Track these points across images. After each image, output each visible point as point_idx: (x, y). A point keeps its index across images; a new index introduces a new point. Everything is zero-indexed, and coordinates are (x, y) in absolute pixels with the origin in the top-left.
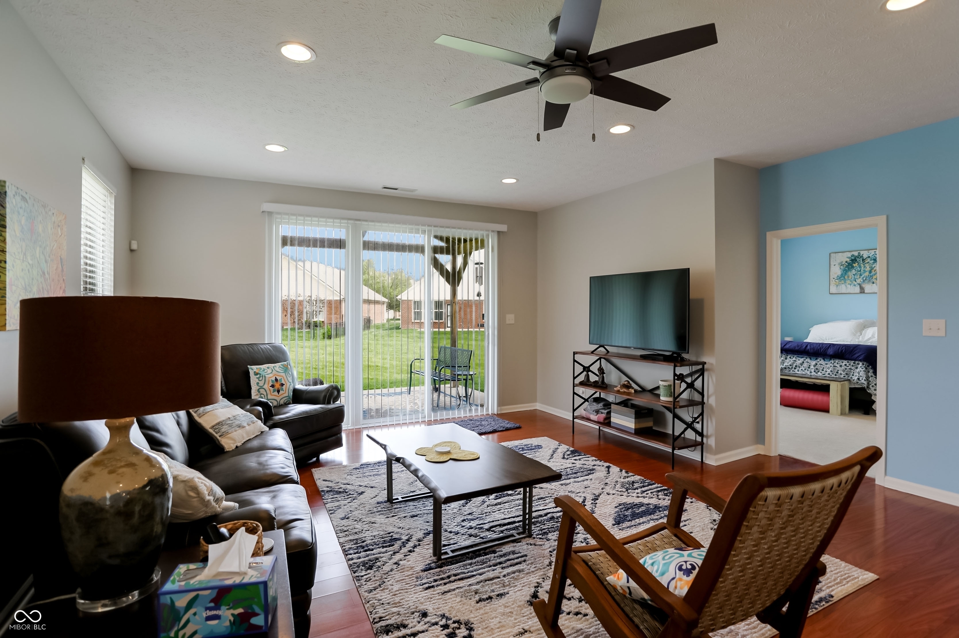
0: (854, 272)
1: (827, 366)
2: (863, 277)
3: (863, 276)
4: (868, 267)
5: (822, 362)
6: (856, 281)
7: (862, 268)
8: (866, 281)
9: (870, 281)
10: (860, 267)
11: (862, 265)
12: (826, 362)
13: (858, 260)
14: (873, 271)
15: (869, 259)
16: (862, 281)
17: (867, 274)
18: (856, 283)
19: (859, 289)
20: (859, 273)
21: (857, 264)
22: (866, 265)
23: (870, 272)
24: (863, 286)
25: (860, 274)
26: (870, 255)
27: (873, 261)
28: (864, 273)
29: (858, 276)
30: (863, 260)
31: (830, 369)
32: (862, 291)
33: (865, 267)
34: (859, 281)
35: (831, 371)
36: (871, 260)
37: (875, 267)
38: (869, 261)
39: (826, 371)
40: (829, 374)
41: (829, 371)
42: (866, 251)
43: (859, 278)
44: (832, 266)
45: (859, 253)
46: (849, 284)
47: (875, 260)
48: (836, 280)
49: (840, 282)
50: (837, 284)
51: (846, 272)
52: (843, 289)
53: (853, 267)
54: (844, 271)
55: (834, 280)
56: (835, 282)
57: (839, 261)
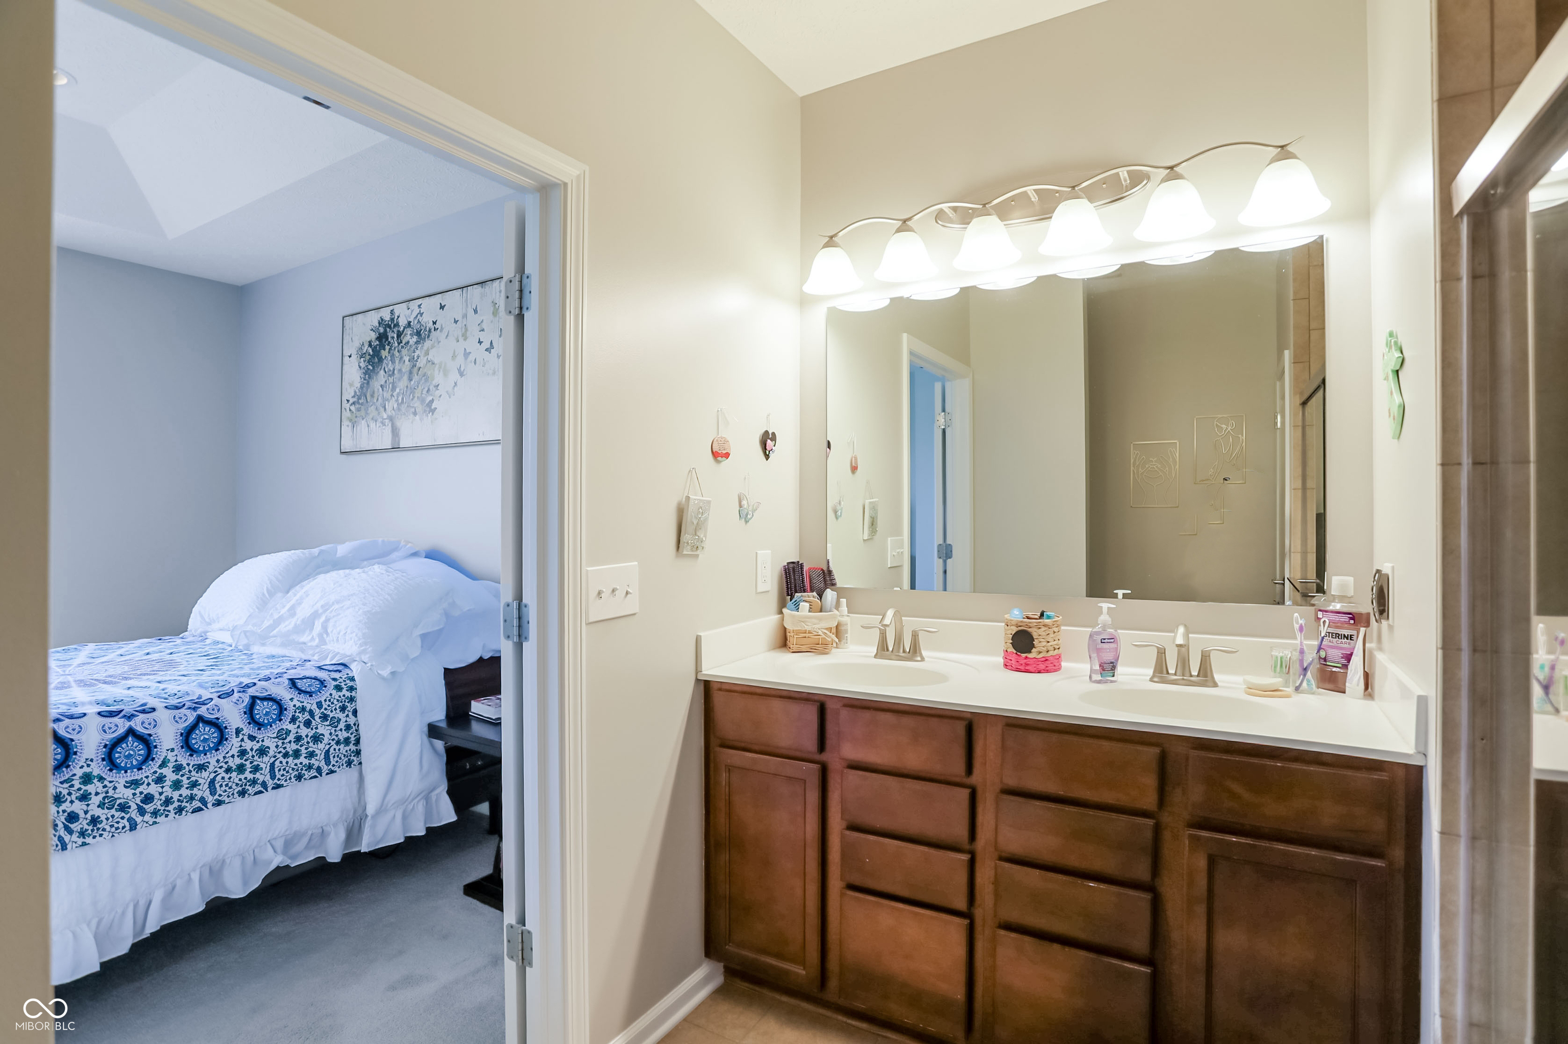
0: (382, 376)
2: (398, 395)
3: (398, 390)
4: (407, 359)
6: (385, 409)
7: (397, 362)
9: (409, 406)
10: (393, 359)
11: (396, 353)
13: (390, 335)
14: (415, 370)
15: (409, 331)
16: (395, 406)
17: (405, 382)
18: (385, 416)
19: (390, 436)
20: (392, 380)
21: (387, 349)
22: (404, 352)
23: (410, 378)
24: (398, 423)
25: (393, 384)
26: (412, 319)
28: (399, 380)
30: (399, 335)
32: (396, 442)
33: (401, 359)
34: (391, 407)
36: (412, 335)
38: (408, 337)
42: (405, 306)
44: (346, 359)
45: (392, 312)
46: (372, 419)
47: (418, 333)
48: (351, 405)
49: (358, 414)
50: (354, 419)
51: (369, 377)
52: (364, 435)
53: (381, 361)
54: (365, 374)
55: (349, 405)
56: (349, 414)
57: (357, 343)
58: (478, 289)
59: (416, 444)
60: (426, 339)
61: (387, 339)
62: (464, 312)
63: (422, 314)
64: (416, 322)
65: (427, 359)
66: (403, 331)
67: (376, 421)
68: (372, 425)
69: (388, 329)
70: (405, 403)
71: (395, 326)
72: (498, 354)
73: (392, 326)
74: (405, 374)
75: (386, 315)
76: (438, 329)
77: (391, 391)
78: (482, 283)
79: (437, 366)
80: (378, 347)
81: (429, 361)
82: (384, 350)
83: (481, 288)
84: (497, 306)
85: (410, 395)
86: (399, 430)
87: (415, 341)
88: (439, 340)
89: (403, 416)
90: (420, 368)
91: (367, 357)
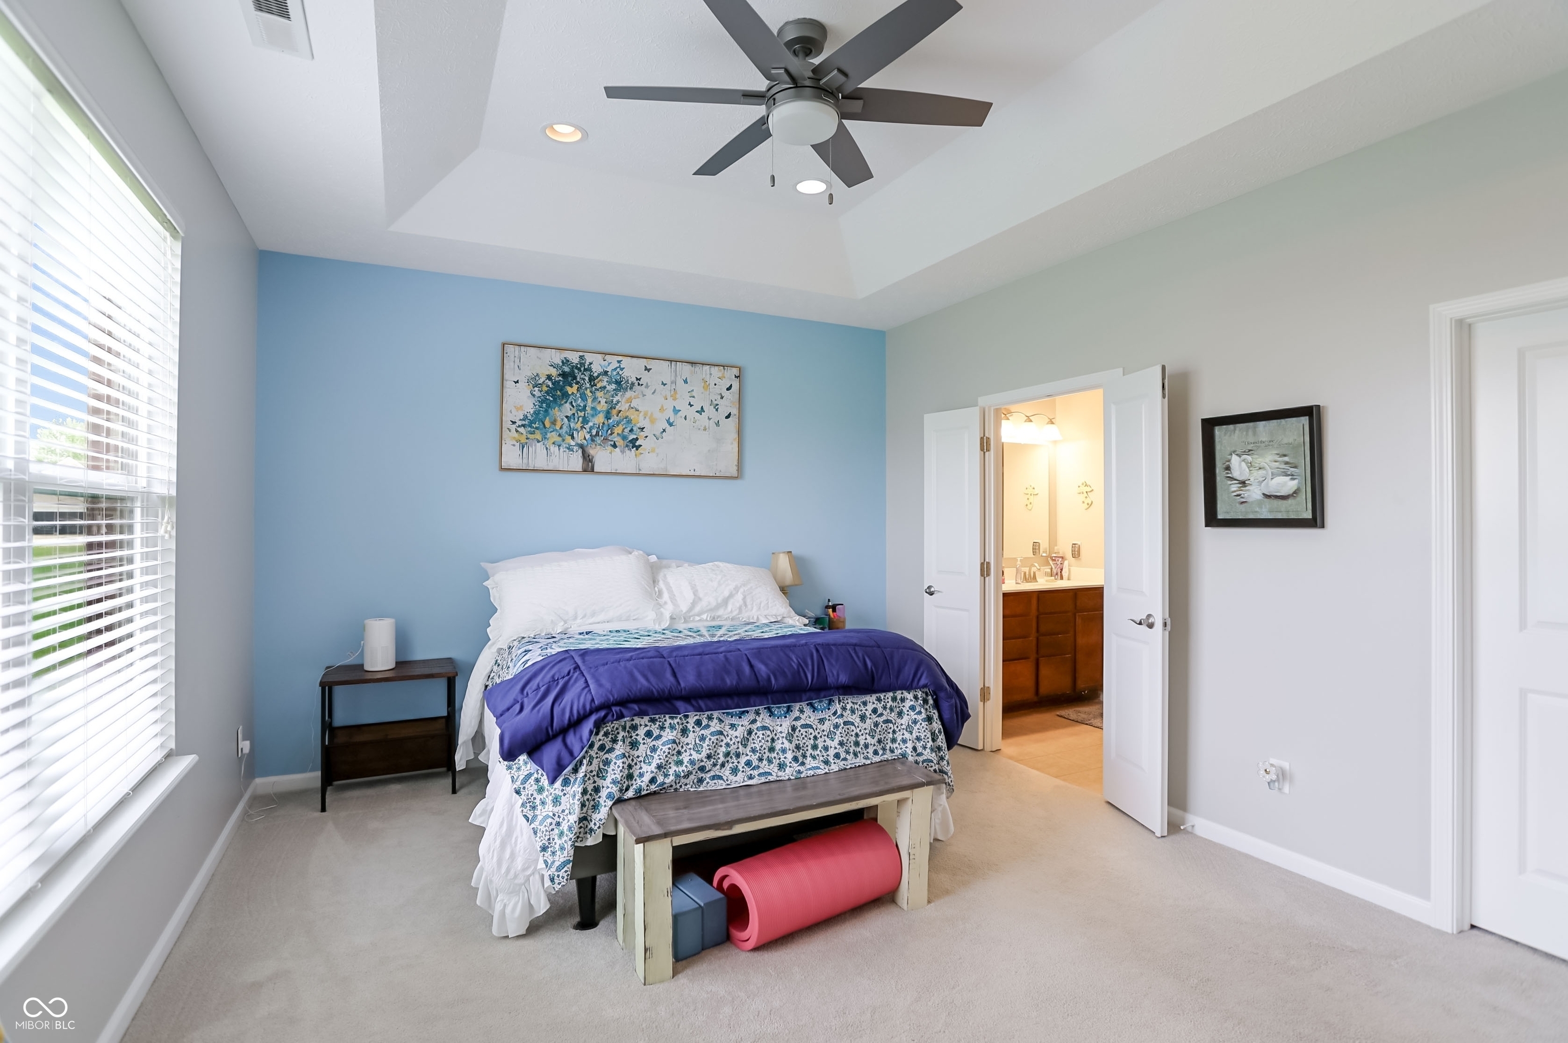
0: (567, 409)
1: (827, 726)
2: (591, 428)
3: (591, 424)
4: (603, 401)
5: (809, 716)
6: (573, 438)
7: (590, 400)
8: (598, 440)
9: (606, 439)
10: (584, 397)
11: (588, 392)
12: (821, 715)
13: (579, 376)
14: (614, 412)
15: (605, 379)
16: (588, 436)
17: (600, 419)
18: (573, 443)
19: (581, 460)
20: (582, 414)
21: (575, 387)
22: (599, 394)
23: (608, 417)
24: (591, 452)
25: (584, 417)
26: (609, 369)
27: (614, 386)
28: (593, 416)
29: (579, 425)
30: (592, 379)
31: (838, 739)
32: (588, 465)
33: (595, 399)
34: (580, 437)
35: (841, 744)
36: (610, 383)
37: (618, 402)
38: (605, 383)
39: (826, 749)
40: (837, 756)
41: (835, 743)
42: (600, 356)
43: (582, 427)
44: (509, 384)
45: (581, 357)
46: (554, 443)
47: (618, 383)
48: (519, 426)
49: (529, 436)
50: (523, 440)
51: (549, 406)
52: (539, 455)
53: (566, 395)
54: (542, 402)
55: (514, 426)
56: (516, 435)
57: (528, 372)
58: (689, 366)
59: (616, 470)
60: (629, 390)
61: (575, 378)
62: (673, 378)
63: (622, 369)
64: (615, 373)
65: (630, 405)
66: (598, 377)
67: (559, 446)
68: (555, 449)
69: (576, 371)
70: (601, 436)
71: (585, 370)
72: (708, 417)
73: (582, 369)
74: (601, 413)
75: (574, 358)
76: (642, 385)
77: (582, 423)
78: (693, 363)
79: (642, 414)
80: (561, 383)
81: (632, 408)
82: (572, 387)
83: (691, 367)
84: (707, 383)
85: (607, 431)
86: (593, 457)
87: (615, 388)
88: (644, 394)
89: (598, 447)
90: (621, 411)
91: (545, 389)
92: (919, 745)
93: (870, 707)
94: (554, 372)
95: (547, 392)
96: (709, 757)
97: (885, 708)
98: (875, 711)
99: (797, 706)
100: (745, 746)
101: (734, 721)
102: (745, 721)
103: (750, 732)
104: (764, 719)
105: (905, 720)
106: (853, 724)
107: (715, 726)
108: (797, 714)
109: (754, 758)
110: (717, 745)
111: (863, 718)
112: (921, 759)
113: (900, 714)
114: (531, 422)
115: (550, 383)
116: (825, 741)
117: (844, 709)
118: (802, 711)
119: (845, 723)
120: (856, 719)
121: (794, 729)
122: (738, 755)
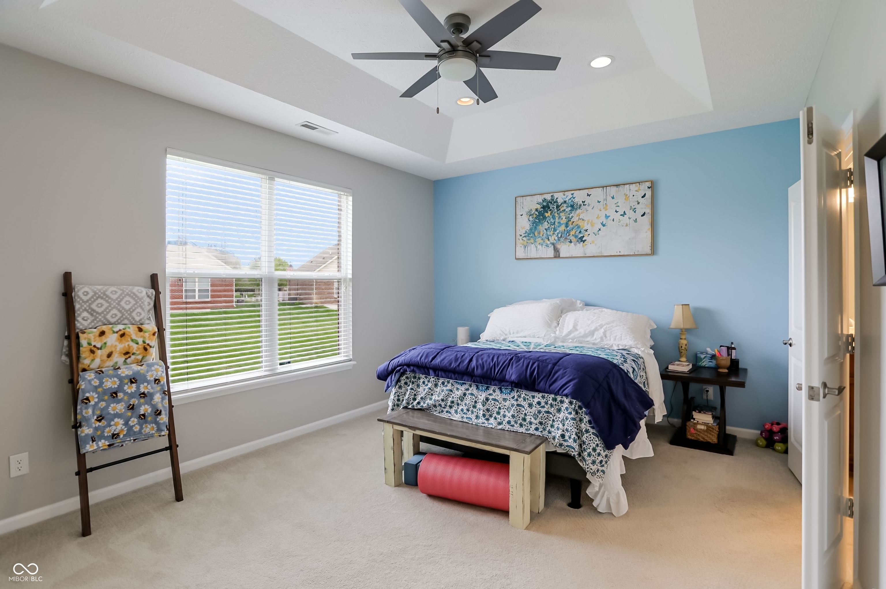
0: (546, 225)
1: (507, 403)
2: (558, 234)
3: (558, 231)
4: (564, 218)
5: (498, 395)
6: (549, 240)
7: (557, 218)
8: (562, 239)
9: (566, 239)
10: (554, 217)
11: (556, 215)
12: (505, 396)
13: (551, 206)
14: (570, 223)
15: (565, 205)
16: (556, 238)
17: (563, 228)
18: (549, 243)
19: (553, 251)
20: (553, 227)
21: (549, 212)
22: (562, 214)
23: (567, 226)
24: (558, 246)
25: (554, 228)
26: (567, 200)
27: (570, 208)
28: (559, 227)
29: (552, 232)
30: (558, 207)
31: (512, 412)
32: (557, 255)
33: (560, 217)
34: (552, 239)
35: (513, 416)
36: (567, 207)
37: (572, 217)
38: (565, 208)
39: (504, 416)
40: (509, 422)
41: (509, 415)
42: (562, 194)
43: (553, 234)
44: (518, 217)
45: (552, 196)
46: (539, 244)
47: (572, 206)
48: (523, 237)
49: (528, 241)
50: (525, 244)
51: (537, 225)
52: (533, 251)
53: (545, 218)
54: (533, 223)
55: (521, 237)
56: (522, 241)
57: (527, 209)
58: (615, 188)
59: (572, 255)
60: (578, 209)
61: (549, 208)
62: (605, 197)
63: (574, 198)
64: (570, 201)
65: (579, 218)
66: (561, 205)
67: (542, 245)
68: (539, 247)
69: (550, 204)
70: (564, 237)
71: (554, 202)
72: (629, 217)
73: (553, 202)
74: (563, 225)
75: (548, 197)
76: (586, 205)
77: (553, 231)
78: (617, 186)
79: (586, 221)
80: (542, 211)
81: (580, 219)
82: (548, 213)
83: (616, 188)
84: (628, 196)
85: (567, 234)
86: (559, 249)
87: (570, 209)
88: (587, 210)
89: (562, 243)
90: (574, 222)
91: (535, 216)
92: (567, 435)
93: (536, 400)
94: (539, 207)
95: (536, 218)
96: (443, 400)
97: (546, 403)
98: (539, 403)
99: (493, 388)
100: (462, 401)
101: (459, 386)
102: (463, 388)
103: (465, 394)
104: (473, 390)
105: (561, 415)
106: (523, 407)
107: (449, 387)
108: (491, 392)
109: (465, 408)
110: (448, 396)
111: (530, 405)
112: (565, 444)
113: (559, 410)
114: (529, 234)
115: (537, 213)
116: (505, 412)
117: (519, 396)
118: (494, 391)
119: (518, 405)
120: (525, 404)
121: (487, 399)
122: (458, 404)
